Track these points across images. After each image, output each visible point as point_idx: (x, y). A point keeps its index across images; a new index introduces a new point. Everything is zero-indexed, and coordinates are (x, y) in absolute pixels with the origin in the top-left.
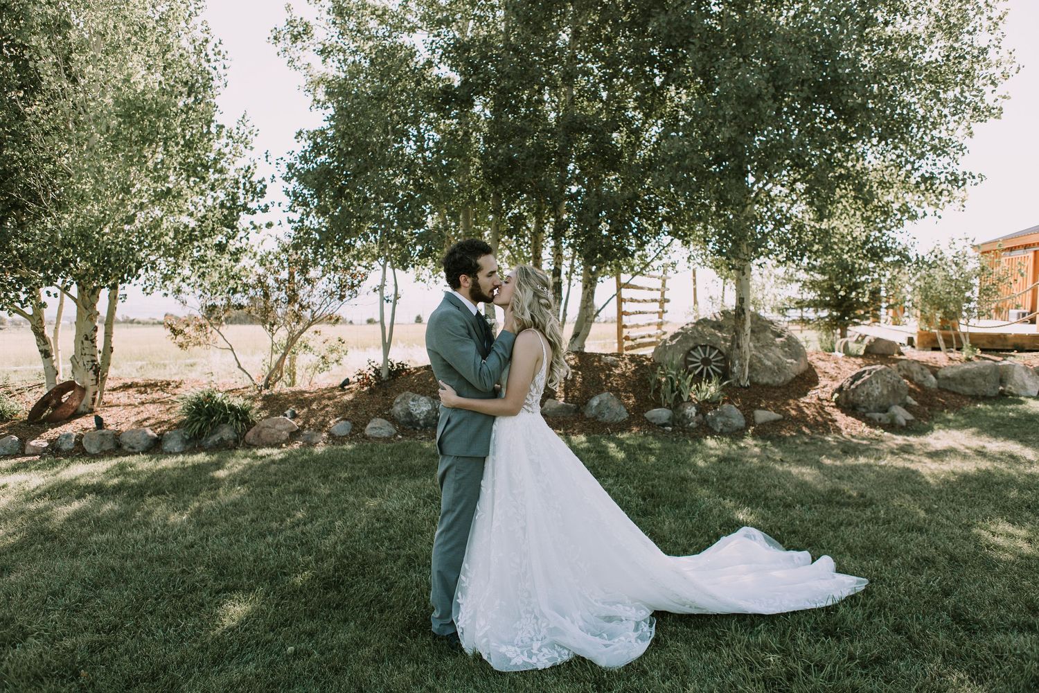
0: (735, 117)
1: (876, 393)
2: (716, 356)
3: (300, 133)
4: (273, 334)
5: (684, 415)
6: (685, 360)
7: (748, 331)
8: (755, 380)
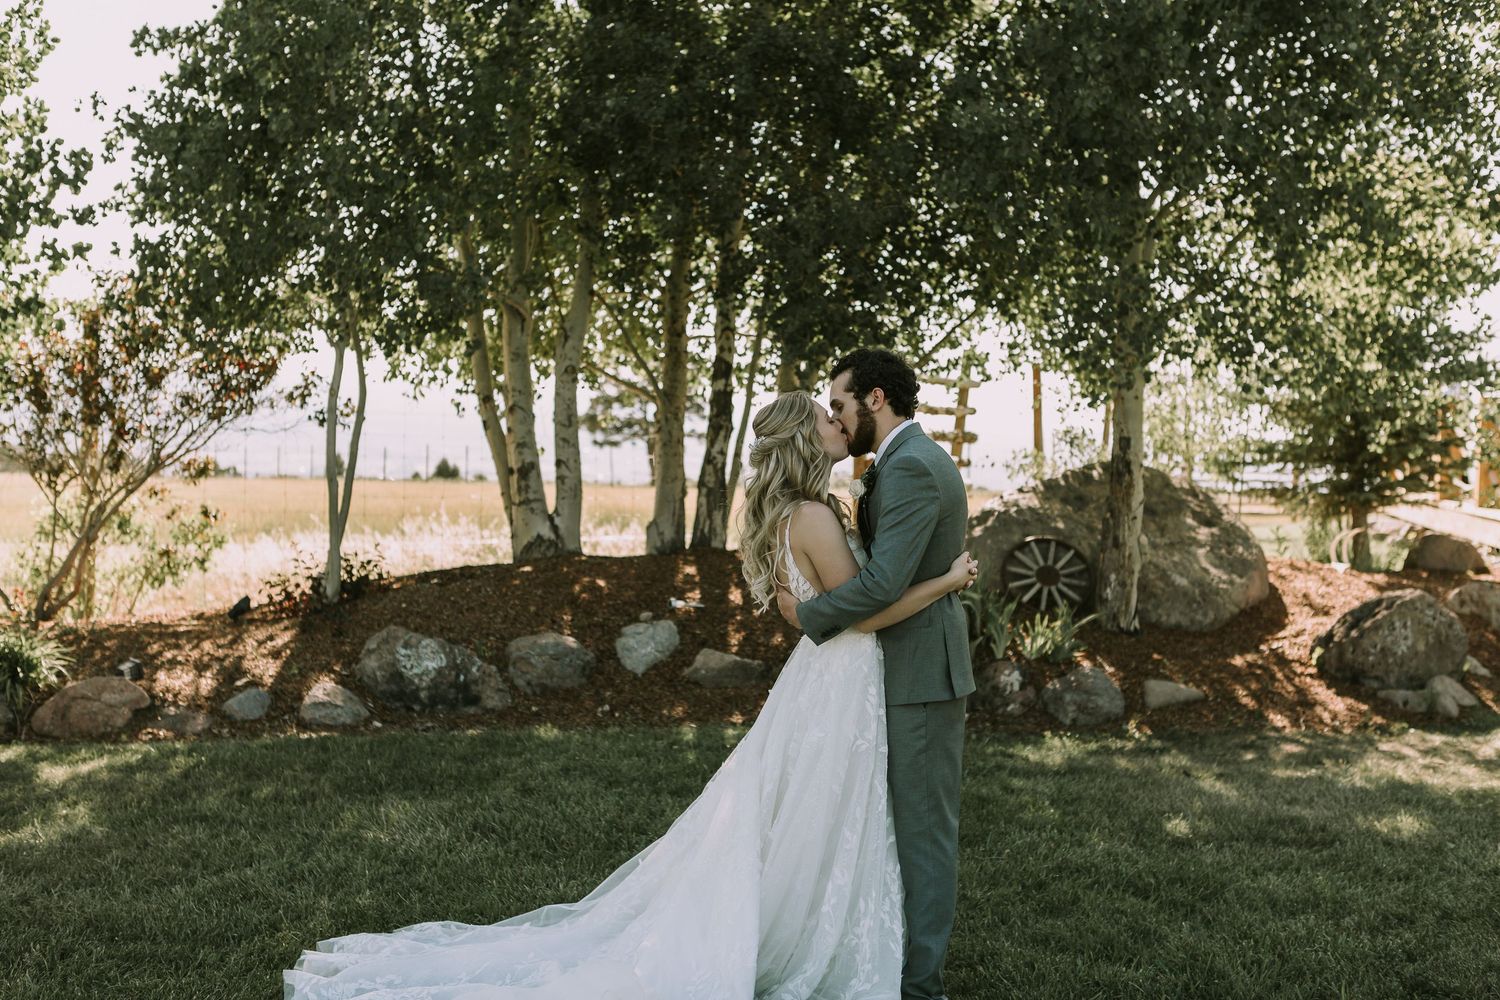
0: (1107, 65)
1: (1402, 648)
2: (1068, 564)
3: (140, 37)
4: (57, 494)
5: (997, 690)
6: (1004, 573)
7: (1139, 512)
8: (1154, 618)
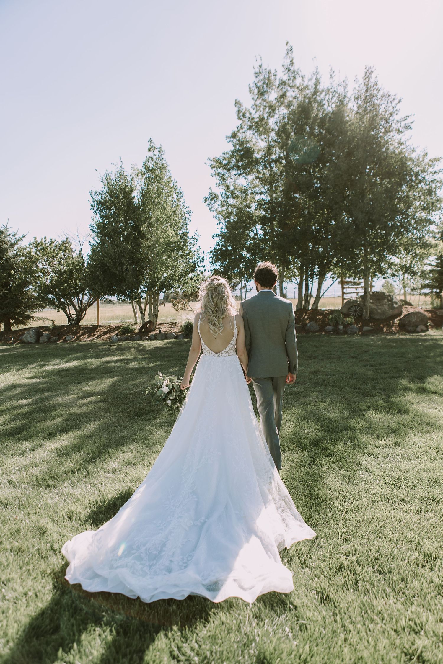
2: (359, 309)
5: (339, 329)
6: (348, 311)
7: (369, 300)
8: (373, 317)
